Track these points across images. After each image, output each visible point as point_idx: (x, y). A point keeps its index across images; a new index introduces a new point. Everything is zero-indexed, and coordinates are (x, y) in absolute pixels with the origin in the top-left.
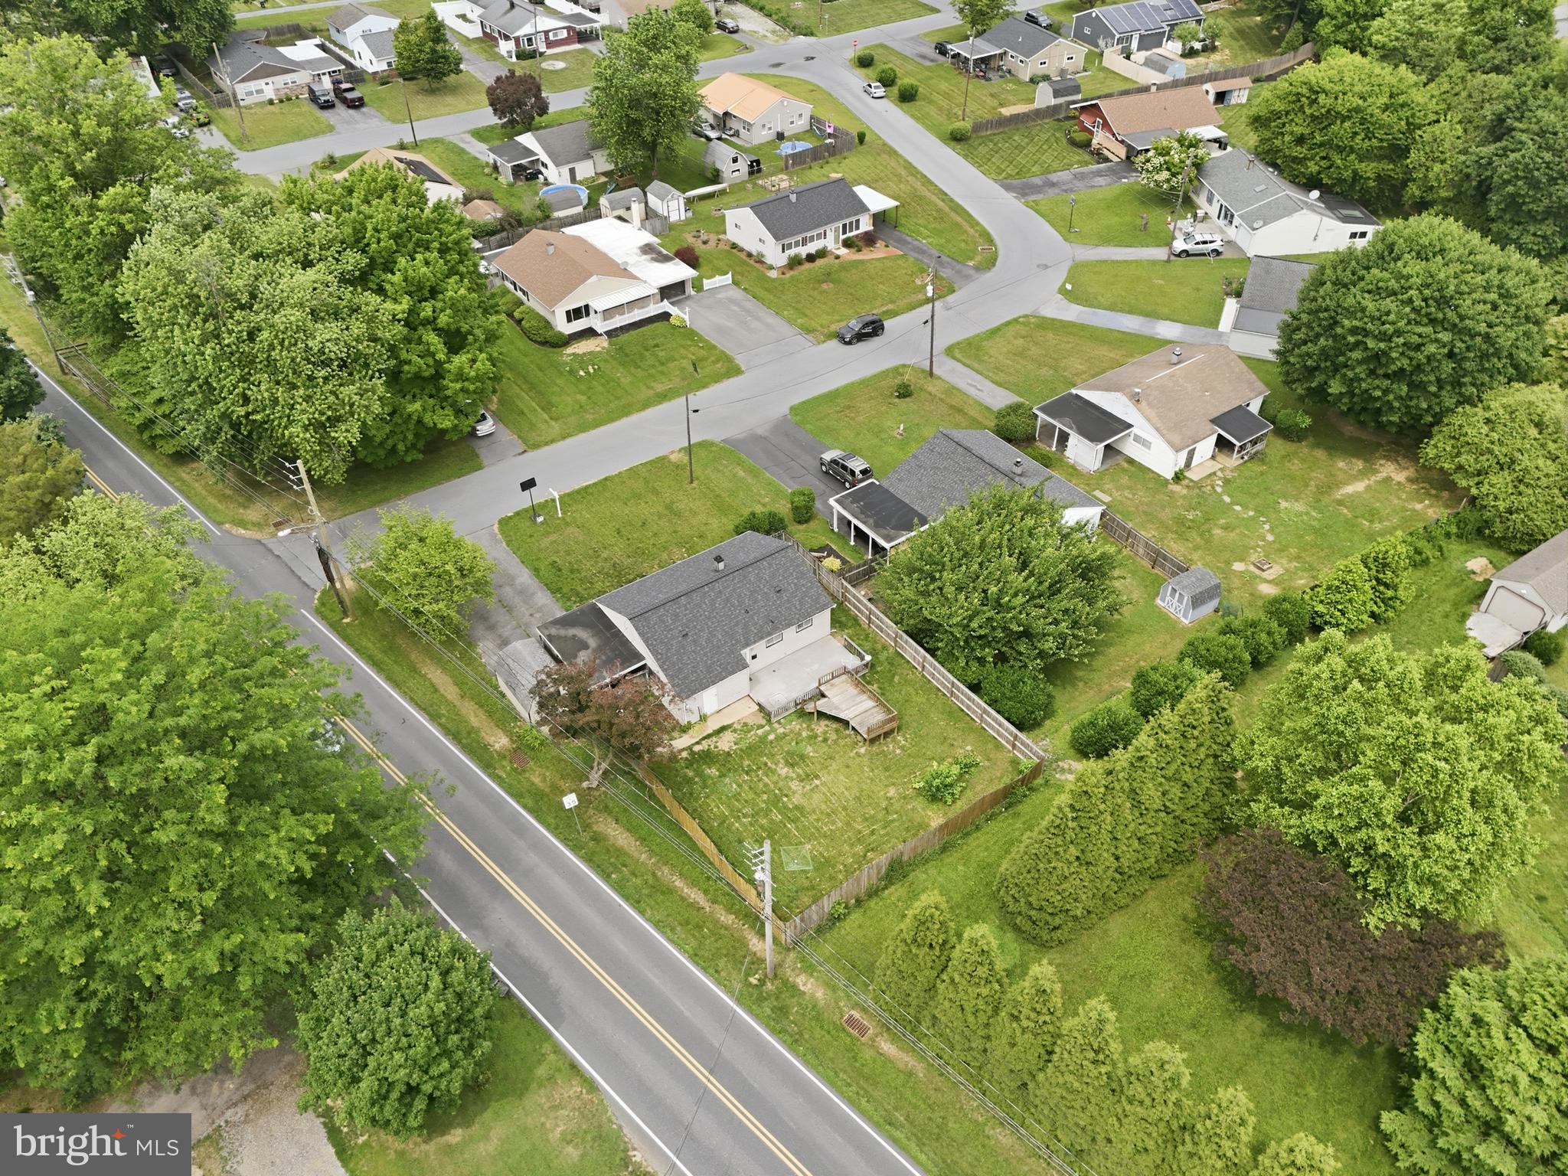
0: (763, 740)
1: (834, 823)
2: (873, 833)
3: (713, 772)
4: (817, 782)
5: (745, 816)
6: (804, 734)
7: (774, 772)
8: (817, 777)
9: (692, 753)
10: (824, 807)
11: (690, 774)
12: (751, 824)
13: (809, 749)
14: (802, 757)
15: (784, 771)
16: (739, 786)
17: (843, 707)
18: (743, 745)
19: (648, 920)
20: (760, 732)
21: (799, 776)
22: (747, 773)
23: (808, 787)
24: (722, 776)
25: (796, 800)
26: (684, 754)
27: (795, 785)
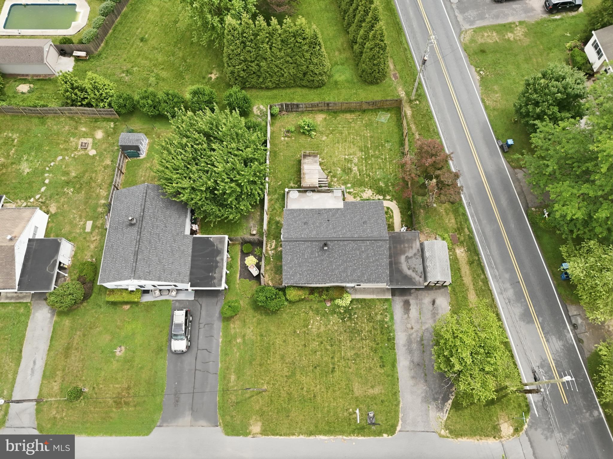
0: (353, 186)
1: (353, 138)
2: (343, 127)
3: (382, 184)
4: (347, 157)
5: (382, 159)
6: (336, 179)
7: (359, 170)
8: (345, 159)
9: (384, 196)
10: (352, 146)
11: (391, 188)
12: (382, 154)
13: (338, 172)
14: (344, 170)
15: (355, 169)
16: (376, 172)
17: (317, 171)
18: (363, 188)
19: (440, 138)
20: (352, 190)
21: (351, 163)
22: (369, 175)
23: (351, 157)
24: (379, 180)
25: (359, 154)
26: (388, 197)
27: (356, 160)
